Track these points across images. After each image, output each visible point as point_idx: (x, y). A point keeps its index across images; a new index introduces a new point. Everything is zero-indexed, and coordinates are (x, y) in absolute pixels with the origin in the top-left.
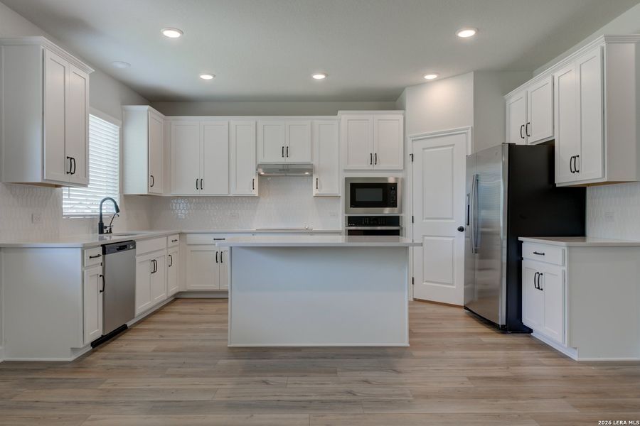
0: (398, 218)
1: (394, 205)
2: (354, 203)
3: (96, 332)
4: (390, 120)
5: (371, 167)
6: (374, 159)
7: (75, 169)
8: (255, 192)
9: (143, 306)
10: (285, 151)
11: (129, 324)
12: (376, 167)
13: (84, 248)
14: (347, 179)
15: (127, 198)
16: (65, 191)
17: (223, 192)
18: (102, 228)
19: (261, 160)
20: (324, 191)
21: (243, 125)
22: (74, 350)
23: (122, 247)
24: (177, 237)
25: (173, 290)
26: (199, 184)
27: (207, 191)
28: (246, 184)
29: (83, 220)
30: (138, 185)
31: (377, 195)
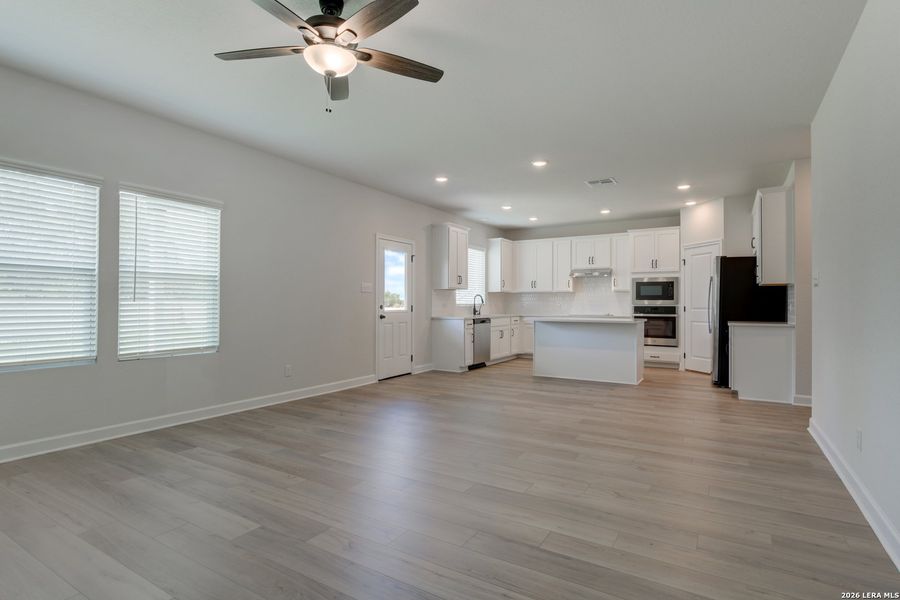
0: (674, 308)
1: (671, 298)
2: (639, 296)
3: (470, 362)
4: (669, 235)
5: (653, 270)
6: (655, 264)
7: (461, 281)
8: (571, 289)
9: (494, 355)
10: (591, 260)
11: (487, 364)
12: (657, 270)
13: (465, 320)
14: (633, 279)
15: (490, 295)
16: (457, 292)
17: (549, 289)
18: (475, 312)
19: (575, 267)
20: (620, 288)
21: (562, 244)
22: (461, 368)
23: (483, 321)
24: (518, 319)
25: (515, 351)
26: (534, 284)
27: (539, 288)
28: (565, 284)
29: (466, 307)
30: (496, 287)
31: (659, 291)
